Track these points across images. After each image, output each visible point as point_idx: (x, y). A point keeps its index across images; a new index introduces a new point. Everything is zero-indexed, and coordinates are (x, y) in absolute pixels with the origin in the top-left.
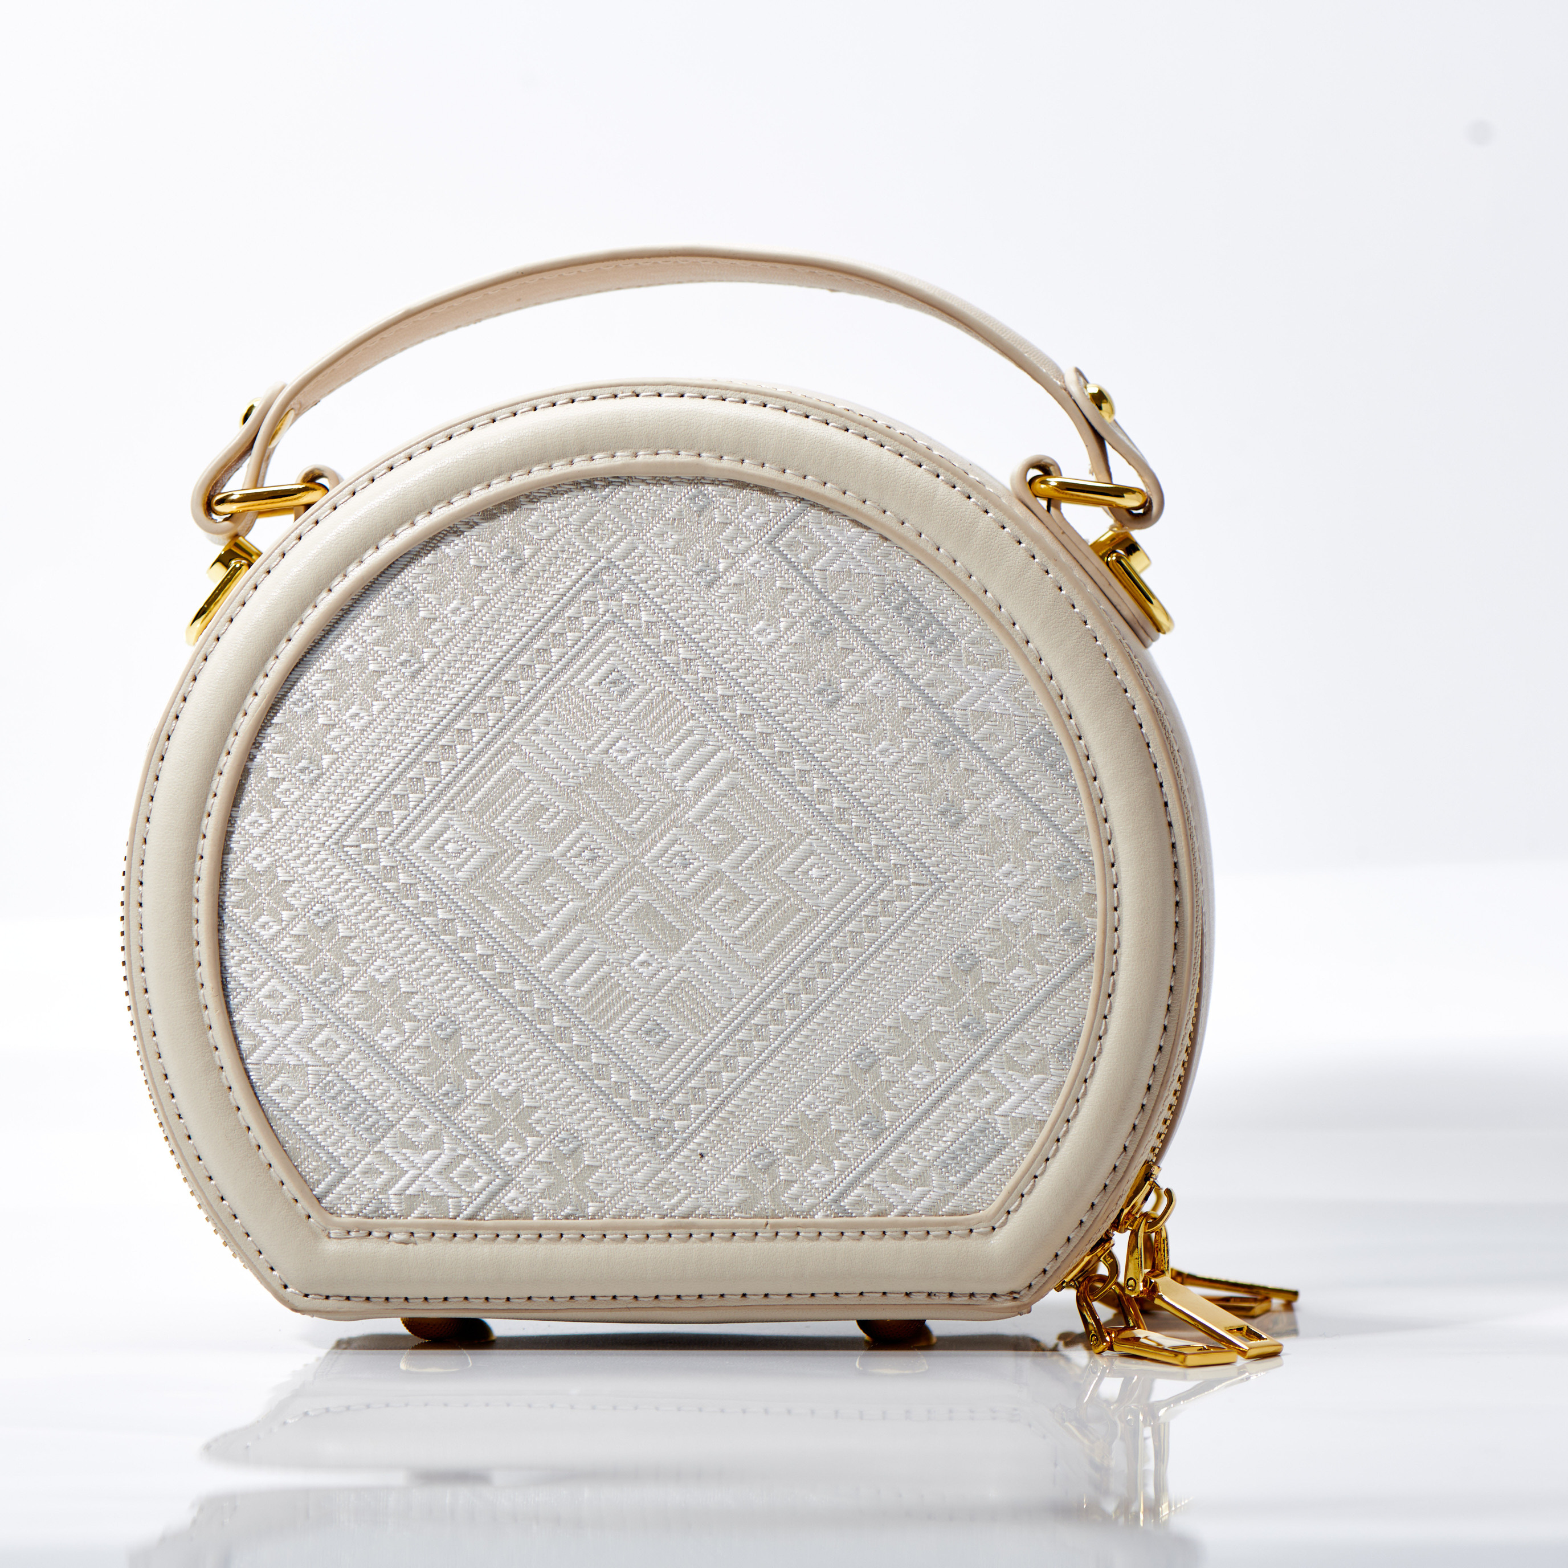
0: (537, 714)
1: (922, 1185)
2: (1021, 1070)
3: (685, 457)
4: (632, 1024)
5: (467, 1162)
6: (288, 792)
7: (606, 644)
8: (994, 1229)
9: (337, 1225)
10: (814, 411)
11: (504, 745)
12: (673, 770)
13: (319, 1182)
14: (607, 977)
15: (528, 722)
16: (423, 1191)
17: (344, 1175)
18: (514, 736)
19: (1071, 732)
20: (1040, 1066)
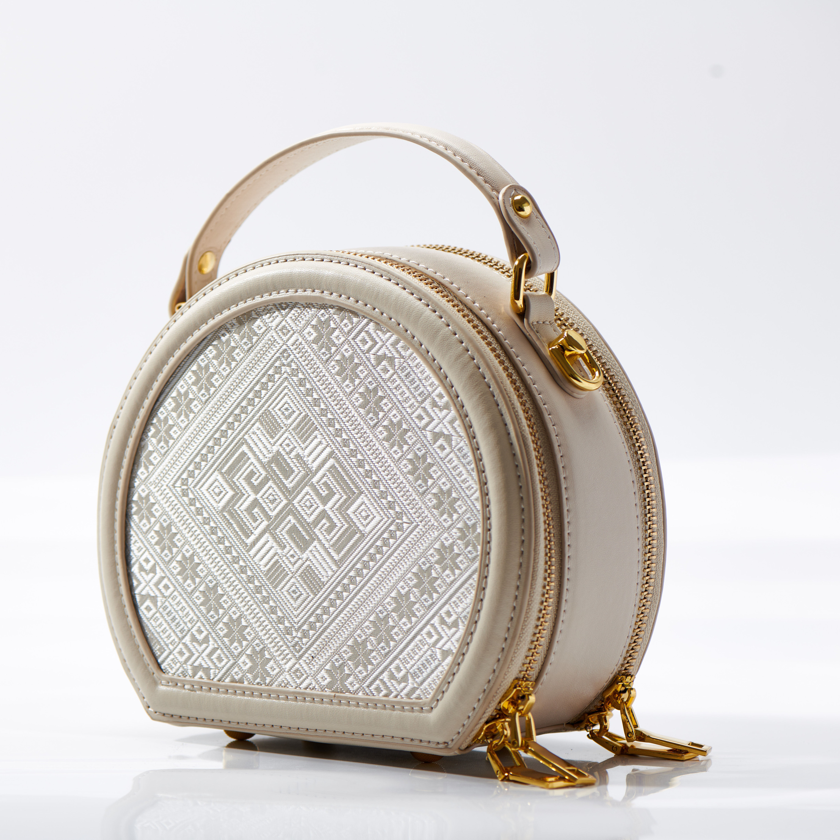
0: (253, 425)
1: (404, 682)
2: (447, 625)
3: (317, 293)
4: (286, 588)
5: (219, 651)
6: (155, 458)
7: (284, 389)
8: (432, 708)
9: (165, 679)
10: (377, 270)
11: (241, 439)
12: (308, 456)
13: (160, 656)
14: (277, 561)
15: (250, 429)
16: (200, 665)
17: (170, 654)
18: (244, 435)
19: (473, 446)
20: (455, 624)
